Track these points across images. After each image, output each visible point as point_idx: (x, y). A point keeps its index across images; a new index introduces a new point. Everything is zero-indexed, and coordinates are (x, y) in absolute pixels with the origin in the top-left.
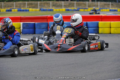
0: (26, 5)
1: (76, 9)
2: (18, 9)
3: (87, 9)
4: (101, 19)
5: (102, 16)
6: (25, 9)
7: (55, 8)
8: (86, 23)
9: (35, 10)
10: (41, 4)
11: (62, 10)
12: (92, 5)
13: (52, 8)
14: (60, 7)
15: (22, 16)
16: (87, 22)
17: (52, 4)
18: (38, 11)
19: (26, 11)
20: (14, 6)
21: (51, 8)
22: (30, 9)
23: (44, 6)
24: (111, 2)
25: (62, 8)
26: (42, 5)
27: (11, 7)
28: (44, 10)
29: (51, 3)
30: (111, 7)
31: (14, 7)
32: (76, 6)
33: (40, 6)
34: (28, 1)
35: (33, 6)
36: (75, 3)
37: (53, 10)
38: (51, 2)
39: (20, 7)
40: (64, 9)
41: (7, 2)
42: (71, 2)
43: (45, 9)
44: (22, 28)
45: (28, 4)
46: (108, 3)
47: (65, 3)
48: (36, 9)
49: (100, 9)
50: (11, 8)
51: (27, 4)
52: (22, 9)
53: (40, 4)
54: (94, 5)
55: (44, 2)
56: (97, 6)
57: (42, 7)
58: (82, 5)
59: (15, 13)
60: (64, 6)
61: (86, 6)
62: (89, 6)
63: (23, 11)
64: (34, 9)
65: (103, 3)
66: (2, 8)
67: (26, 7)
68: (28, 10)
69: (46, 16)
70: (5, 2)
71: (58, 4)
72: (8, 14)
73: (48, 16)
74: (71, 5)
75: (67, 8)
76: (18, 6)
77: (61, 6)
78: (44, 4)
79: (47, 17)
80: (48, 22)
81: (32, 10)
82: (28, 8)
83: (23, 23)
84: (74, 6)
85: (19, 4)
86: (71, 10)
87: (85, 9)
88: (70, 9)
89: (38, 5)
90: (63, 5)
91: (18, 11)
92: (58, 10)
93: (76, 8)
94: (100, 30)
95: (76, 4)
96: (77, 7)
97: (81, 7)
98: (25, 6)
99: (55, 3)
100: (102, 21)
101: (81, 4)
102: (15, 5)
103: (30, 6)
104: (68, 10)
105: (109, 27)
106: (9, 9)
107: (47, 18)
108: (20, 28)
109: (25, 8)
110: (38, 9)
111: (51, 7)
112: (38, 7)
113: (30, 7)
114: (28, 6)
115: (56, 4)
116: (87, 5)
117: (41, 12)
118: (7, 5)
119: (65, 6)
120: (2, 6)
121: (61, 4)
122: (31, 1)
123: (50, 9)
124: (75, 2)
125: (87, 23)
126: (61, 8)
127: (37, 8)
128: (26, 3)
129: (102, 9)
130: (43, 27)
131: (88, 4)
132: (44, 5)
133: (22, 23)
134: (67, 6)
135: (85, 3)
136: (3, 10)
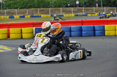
0: (39, 11)
1: (84, 14)
2: (31, 15)
3: (95, 14)
4: (107, 23)
5: (107, 20)
6: (37, 15)
7: (65, 14)
8: (93, 27)
10: (52, 10)
11: (72, 15)
12: (99, 10)
13: (62, 14)
14: (69, 13)
15: (34, 22)
16: (95, 26)
17: (62, 10)
18: (50, 16)
19: (38, 16)
23: (55, 12)
24: (116, 7)
25: (71, 14)
27: (24, 13)
29: (61, 10)
30: (116, 12)
32: (84, 11)
33: (51, 12)
34: (40, 8)
35: (45, 12)
37: (63, 16)
38: (61, 9)
39: (33, 13)
40: (73, 15)
41: (20, 9)
42: (80, 8)
45: (40, 11)
46: (113, 8)
47: (74, 9)
48: (47, 15)
49: (106, 14)
52: (35, 15)
53: (51, 10)
54: (100, 10)
55: (55, 8)
56: (104, 11)
57: (53, 13)
58: (90, 10)
59: (28, 19)
60: (73, 11)
61: (93, 11)
62: (96, 11)
63: (36, 17)
65: (109, 8)
66: (15, 15)
67: (39, 13)
68: (40, 16)
70: (18, 9)
71: (68, 10)
72: (21, 20)
73: (59, 21)
74: (80, 11)
75: (76, 13)
76: (31, 12)
78: (55, 10)
81: (44, 16)
82: (40, 14)
83: (35, 28)
84: (82, 11)
86: (80, 15)
87: (92, 14)
88: (78, 14)
89: (49, 12)
90: (72, 10)
91: (31, 17)
92: (67, 15)
93: (84, 13)
94: (106, 33)
95: (84, 9)
97: (88, 12)
98: (37, 12)
99: (65, 9)
100: (108, 24)
101: (89, 10)
102: (27, 12)
103: (42, 12)
104: (77, 15)
105: (114, 29)
106: (22, 15)
108: (33, 32)
111: (61, 13)
113: (42, 14)
114: (40, 12)
115: (66, 10)
116: (94, 10)
117: (52, 18)
118: (20, 12)
119: (74, 12)
120: (15, 13)
121: (70, 10)
122: (42, 8)
123: (60, 14)
124: (83, 8)
127: (49, 14)
128: (38, 10)
129: (108, 13)
131: (95, 9)
132: (54, 11)
133: (34, 28)
134: (76, 12)
135: (93, 9)
136: (17, 16)
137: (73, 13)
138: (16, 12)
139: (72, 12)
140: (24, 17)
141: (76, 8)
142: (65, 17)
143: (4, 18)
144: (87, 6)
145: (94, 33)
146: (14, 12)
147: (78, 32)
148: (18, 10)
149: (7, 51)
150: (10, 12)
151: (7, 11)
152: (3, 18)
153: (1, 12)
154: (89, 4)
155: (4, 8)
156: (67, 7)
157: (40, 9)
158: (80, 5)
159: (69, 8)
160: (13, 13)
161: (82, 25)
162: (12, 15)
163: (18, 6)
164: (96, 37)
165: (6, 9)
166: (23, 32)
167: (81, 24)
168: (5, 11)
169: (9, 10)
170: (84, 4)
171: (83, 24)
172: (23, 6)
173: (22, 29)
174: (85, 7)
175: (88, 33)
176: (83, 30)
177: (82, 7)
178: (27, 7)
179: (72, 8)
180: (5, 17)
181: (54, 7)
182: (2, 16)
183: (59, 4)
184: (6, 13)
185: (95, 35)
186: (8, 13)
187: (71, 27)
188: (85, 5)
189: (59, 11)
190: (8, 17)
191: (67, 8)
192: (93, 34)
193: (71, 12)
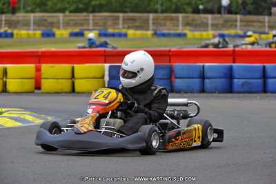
0: (121, 21)
1: (240, 32)
2: (99, 30)
3: (267, 33)
6: (117, 31)
7: (190, 31)
8: (262, 68)
9: (142, 35)
10: (155, 19)
11: (208, 35)
13: (183, 30)
14: (202, 29)
16: (265, 65)
17: (183, 20)
18: (150, 36)
19: (120, 35)
20: (89, 23)
21: (180, 30)
22: (131, 32)
23: (165, 25)
25: (207, 31)
26: (159, 21)
27: (82, 25)
28: (164, 35)
29: (180, 19)
31: (89, 26)
32: (241, 26)
33: (153, 24)
34: (126, 12)
35: (137, 24)
36: (239, 19)
37: (185, 35)
38: (180, 16)
39: (105, 25)
40: (211, 33)
41: (71, 12)
42: (230, 16)
43: (165, 32)
44: (107, 78)
45: (125, 20)
47: (215, 18)
48: (144, 32)
50: (82, 28)
51: (121, 18)
52: (110, 31)
53: (153, 19)
55: (165, 15)
57: (159, 28)
58: (255, 24)
60: (212, 25)
61: (264, 26)
62: (271, 27)
63: (113, 35)
64: (139, 33)
66: (58, 28)
67: (121, 26)
68: (126, 35)
69: (168, 49)
70: (67, 13)
71: (199, 22)
72: (74, 42)
73: (173, 49)
74: (229, 23)
75: (220, 30)
76: (101, 23)
77: (204, 26)
78: (165, 19)
79: (170, 51)
80: (171, 64)
81: (135, 34)
82: (124, 28)
83: (110, 66)
84: (236, 26)
85: (101, 20)
87: (261, 33)
88: (226, 32)
89: (149, 23)
90: (210, 22)
91: (100, 35)
92: (197, 34)
93: (241, 30)
95: (241, 21)
96: (242, 28)
97: (251, 29)
98: (118, 24)
99: (190, 19)
101: (253, 22)
102: (91, 22)
103: (131, 25)
106: (76, 30)
107: (168, 55)
108: (103, 77)
109: (118, 29)
110: (150, 33)
111: (181, 28)
112: (148, 26)
113: (129, 28)
114: (124, 23)
115: (193, 20)
116: (267, 24)
117: (156, 40)
118: (72, 20)
119: (215, 26)
120: (59, 23)
121: (204, 21)
122: (131, 12)
123: (178, 32)
124: (239, 17)
125: (264, 67)
126: (204, 31)
127: (148, 30)
128: (119, 17)
130: (159, 77)
131: (269, 22)
132: (163, 22)
133: (107, 66)
134: (220, 26)
135: (263, 20)
136: (62, 33)
137: (212, 30)
138: (61, 21)
139: (210, 27)
140: (81, 34)
141: (219, 16)
142: (190, 39)
143: (28, 34)
144: (250, 13)
145: (265, 84)
146: (54, 20)
147: (223, 80)
148: (66, 16)
149: (32, 124)
150: (46, 20)
151: (37, 18)
152: (26, 36)
153: (21, 19)
154: (254, 6)
155: (29, 9)
156: (197, 11)
157: (125, 15)
158: (229, 10)
159: (202, 15)
160: (52, 24)
161: (234, 62)
162: (50, 28)
163: (67, 6)
164: (269, 94)
165: (32, 11)
166: (76, 75)
167: (231, 58)
168: (32, 18)
169: (41, 14)
170: (241, 7)
171: (237, 59)
172: (81, 6)
173: (76, 66)
174: (244, 14)
175: (248, 83)
176: (236, 76)
177: (236, 13)
178: (91, 9)
179: (209, 16)
180: (30, 32)
181: (162, 12)
182: (23, 29)
183: (179, 4)
184: (34, 23)
185: (265, 91)
186: (38, 24)
187: (204, 66)
188: (244, 8)
189: (175, 22)
190: (38, 33)
191: (196, 16)
192: (261, 88)
193: (208, 27)
